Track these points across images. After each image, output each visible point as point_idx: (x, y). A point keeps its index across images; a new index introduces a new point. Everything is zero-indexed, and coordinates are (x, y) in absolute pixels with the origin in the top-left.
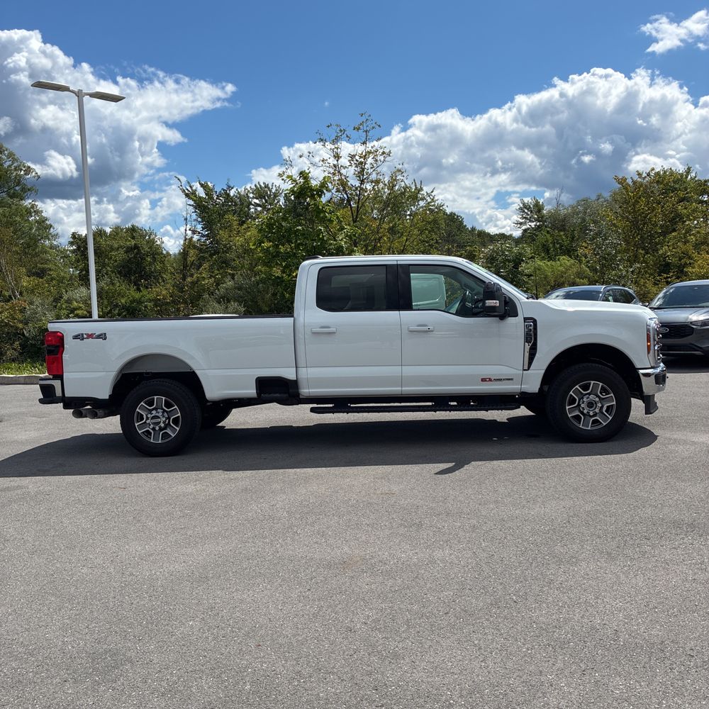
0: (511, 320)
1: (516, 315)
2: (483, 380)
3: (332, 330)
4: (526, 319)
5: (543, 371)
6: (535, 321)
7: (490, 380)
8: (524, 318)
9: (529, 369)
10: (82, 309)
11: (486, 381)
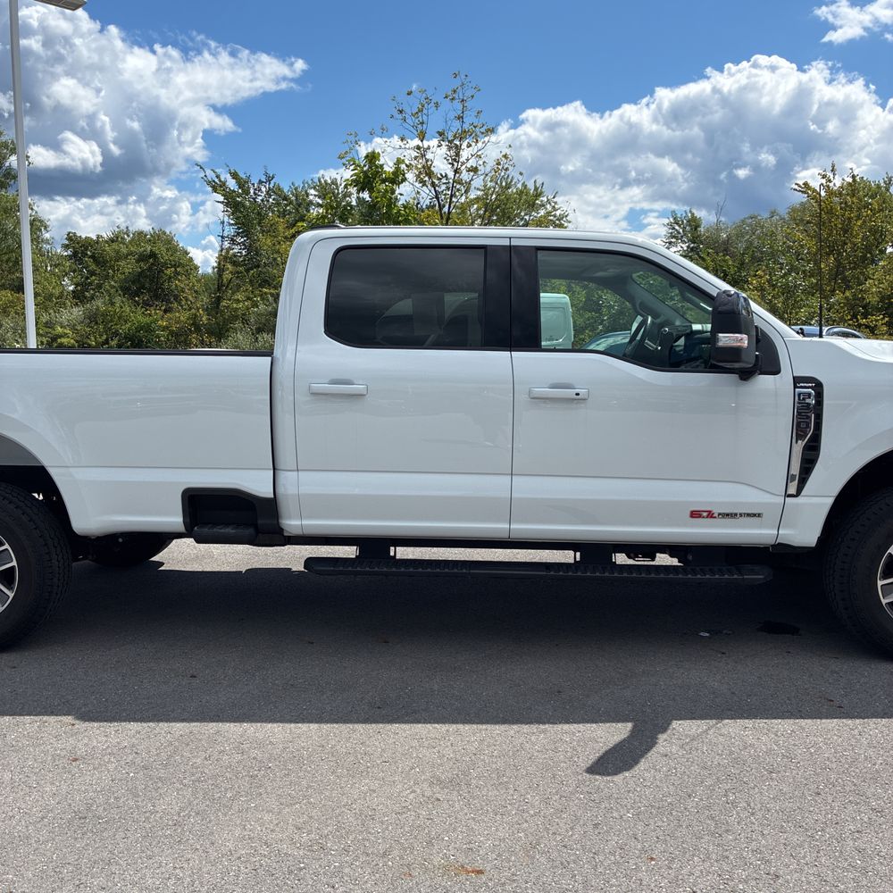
0: (764, 381)
1: (775, 370)
2: (695, 514)
3: (358, 388)
4: (797, 381)
5: (830, 501)
6: (818, 387)
7: (710, 515)
8: (794, 378)
9: (798, 494)
10: (68, 337)
11: (700, 516)
